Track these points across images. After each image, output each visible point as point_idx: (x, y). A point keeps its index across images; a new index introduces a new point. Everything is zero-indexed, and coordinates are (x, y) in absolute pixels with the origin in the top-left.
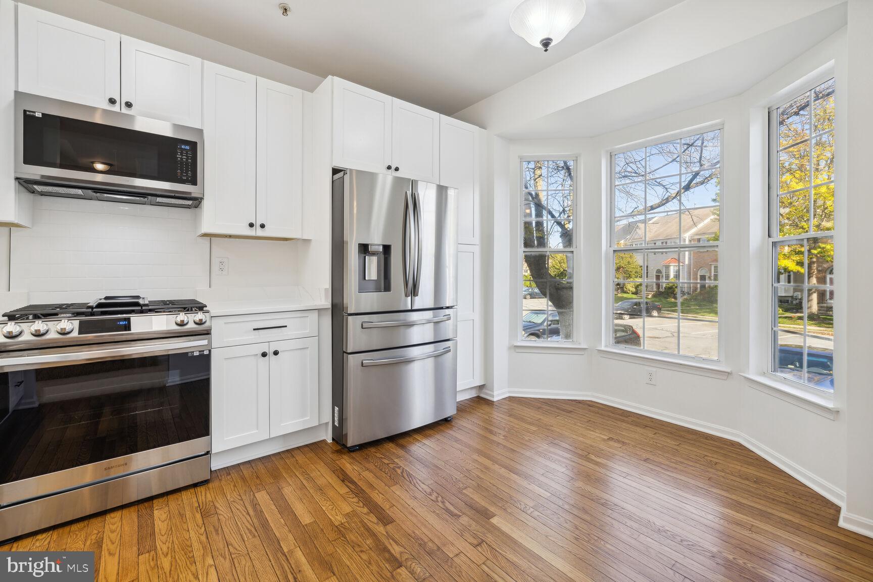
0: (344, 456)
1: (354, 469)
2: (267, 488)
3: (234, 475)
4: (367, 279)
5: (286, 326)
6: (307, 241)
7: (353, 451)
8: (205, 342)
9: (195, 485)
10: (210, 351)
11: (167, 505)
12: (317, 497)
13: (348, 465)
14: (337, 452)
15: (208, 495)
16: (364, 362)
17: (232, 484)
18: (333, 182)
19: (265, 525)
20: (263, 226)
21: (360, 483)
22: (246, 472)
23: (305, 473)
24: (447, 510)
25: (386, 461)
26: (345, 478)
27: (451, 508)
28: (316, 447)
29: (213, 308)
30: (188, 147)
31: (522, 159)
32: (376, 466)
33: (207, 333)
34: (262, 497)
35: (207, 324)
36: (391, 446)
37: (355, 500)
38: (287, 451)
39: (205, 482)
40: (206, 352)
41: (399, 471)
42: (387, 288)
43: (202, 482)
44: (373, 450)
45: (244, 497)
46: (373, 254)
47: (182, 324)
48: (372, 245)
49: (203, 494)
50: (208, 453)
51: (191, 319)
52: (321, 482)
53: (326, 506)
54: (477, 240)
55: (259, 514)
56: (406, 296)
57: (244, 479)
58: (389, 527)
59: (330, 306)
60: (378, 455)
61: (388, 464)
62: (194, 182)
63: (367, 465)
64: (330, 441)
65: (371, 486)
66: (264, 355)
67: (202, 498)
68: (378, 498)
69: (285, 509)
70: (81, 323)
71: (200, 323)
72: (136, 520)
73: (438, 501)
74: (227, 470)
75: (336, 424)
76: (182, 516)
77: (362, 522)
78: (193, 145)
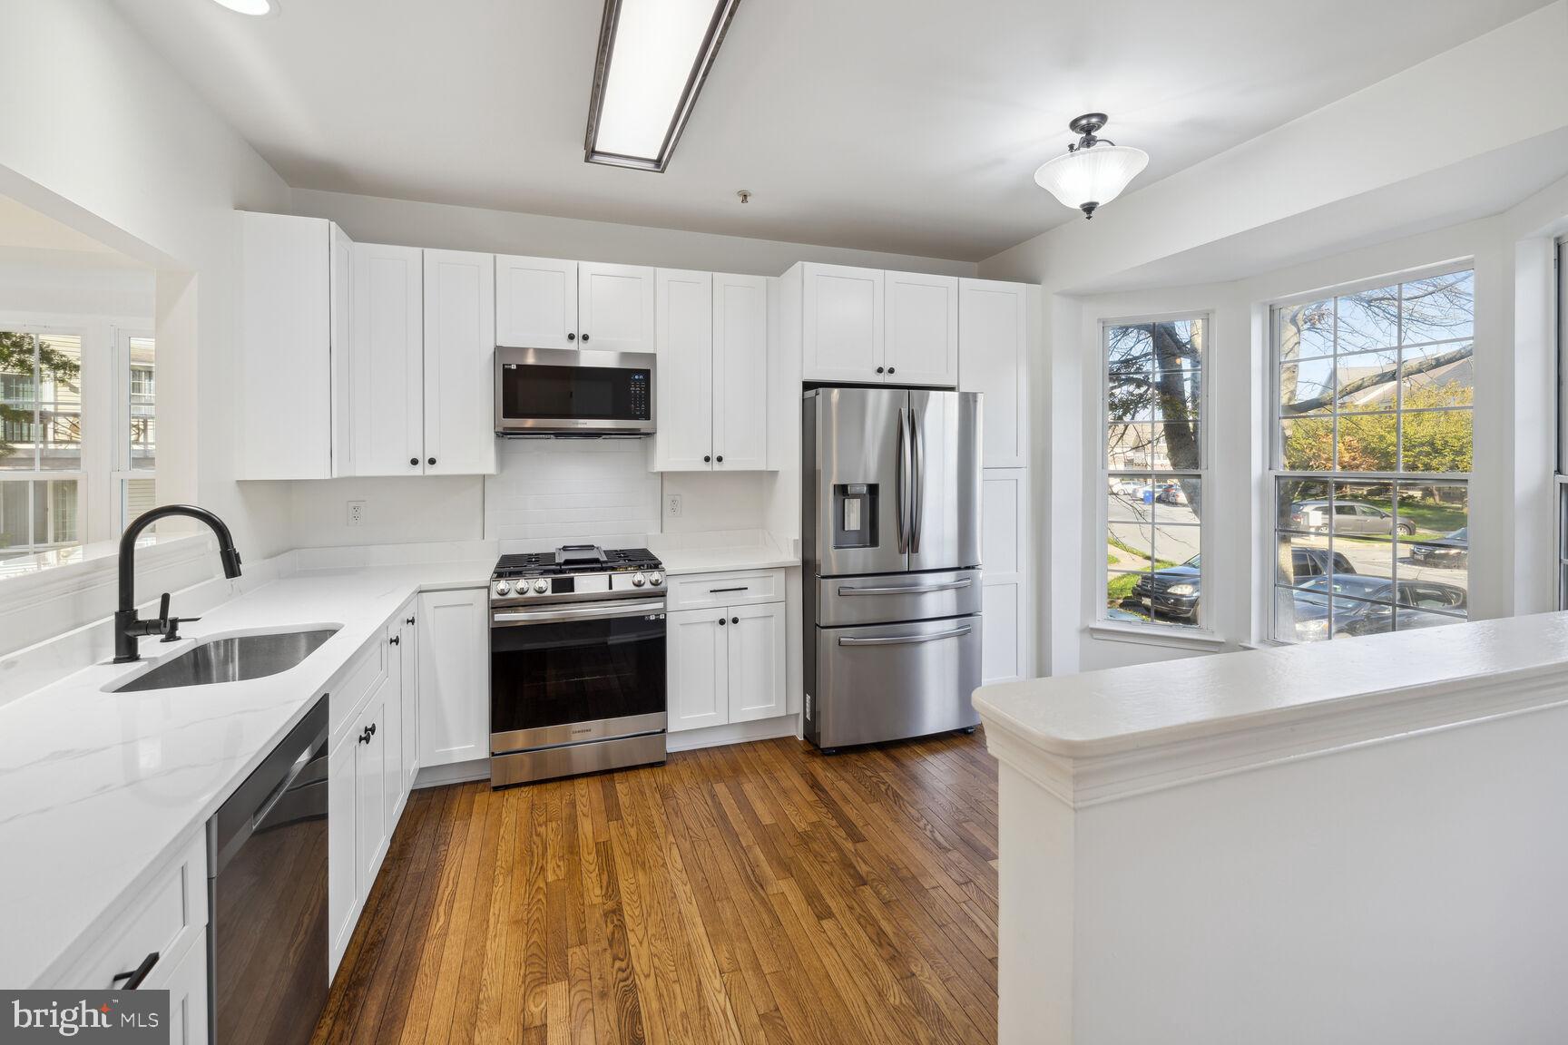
0: (815, 759)
1: (826, 776)
2: (726, 780)
3: (691, 761)
4: (846, 529)
5: (746, 589)
6: (774, 473)
7: (829, 755)
8: (660, 605)
9: (652, 765)
10: (665, 615)
11: (627, 780)
12: (781, 800)
13: (818, 768)
14: (808, 752)
15: (666, 778)
16: (842, 639)
17: (689, 771)
18: (803, 400)
19: (724, 817)
20: (720, 459)
21: (832, 794)
22: (704, 760)
23: (769, 772)
24: (935, 841)
25: (869, 774)
26: (815, 785)
27: (941, 840)
28: (783, 743)
29: (669, 565)
30: (641, 377)
31: (1104, 324)
32: (855, 777)
33: (662, 595)
34: (721, 789)
35: (663, 585)
36: (878, 756)
37: (825, 810)
38: (749, 743)
39: (661, 764)
40: (662, 617)
41: (883, 788)
42: (874, 542)
43: (659, 763)
44: (854, 757)
45: (702, 786)
46: (855, 496)
47: (639, 585)
48: (852, 485)
49: (660, 774)
50: (663, 731)
51: (646, 578)
52: (786, 784)
53: (789, 811)
54: (1024, 458)
55: (718, 805)
56: (902, 552)
57: (700, 766)
58: (860, 846)
59: (800, 564)
60: (859, 764)
61: (870, 777)
62: (647, 416)
63: (844, 774)
64: (801, 738)
65: (845, 799)
66: (722, 622)
67: (659, 780)
68: (851, 813)
69: (744, 805)
70: (554, 581)
71: (656, 584)
72: (600, 789)
73: (925, 829)
74: (683, 755)
75: (808, 717)
76: (642, 793)
77: (829, 834)
78: (646, 374)
